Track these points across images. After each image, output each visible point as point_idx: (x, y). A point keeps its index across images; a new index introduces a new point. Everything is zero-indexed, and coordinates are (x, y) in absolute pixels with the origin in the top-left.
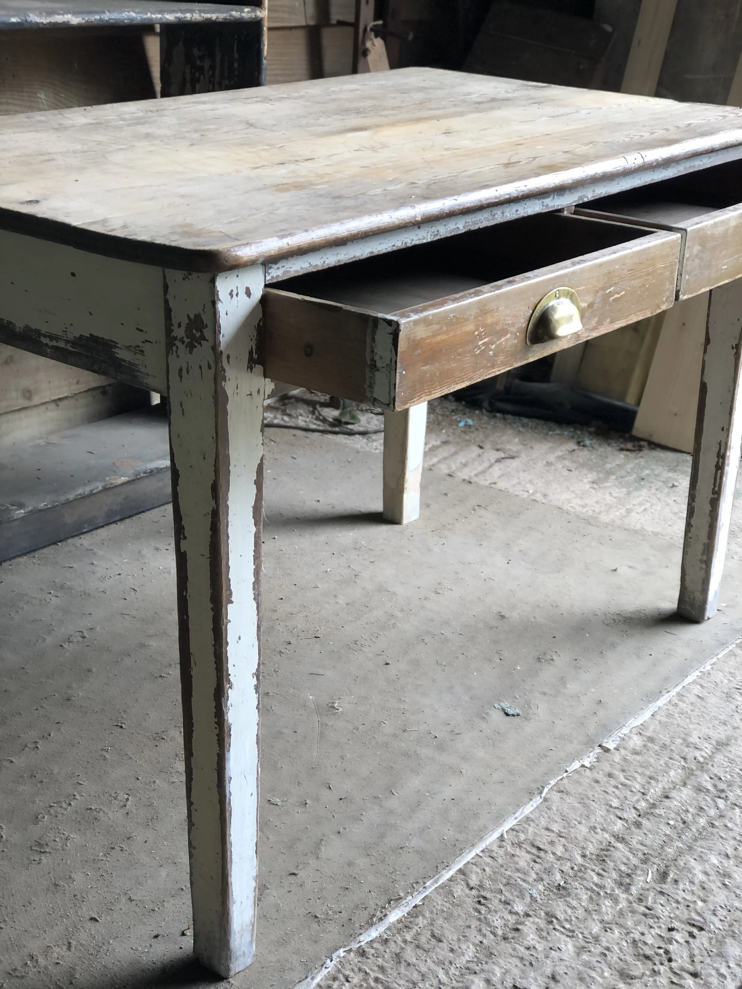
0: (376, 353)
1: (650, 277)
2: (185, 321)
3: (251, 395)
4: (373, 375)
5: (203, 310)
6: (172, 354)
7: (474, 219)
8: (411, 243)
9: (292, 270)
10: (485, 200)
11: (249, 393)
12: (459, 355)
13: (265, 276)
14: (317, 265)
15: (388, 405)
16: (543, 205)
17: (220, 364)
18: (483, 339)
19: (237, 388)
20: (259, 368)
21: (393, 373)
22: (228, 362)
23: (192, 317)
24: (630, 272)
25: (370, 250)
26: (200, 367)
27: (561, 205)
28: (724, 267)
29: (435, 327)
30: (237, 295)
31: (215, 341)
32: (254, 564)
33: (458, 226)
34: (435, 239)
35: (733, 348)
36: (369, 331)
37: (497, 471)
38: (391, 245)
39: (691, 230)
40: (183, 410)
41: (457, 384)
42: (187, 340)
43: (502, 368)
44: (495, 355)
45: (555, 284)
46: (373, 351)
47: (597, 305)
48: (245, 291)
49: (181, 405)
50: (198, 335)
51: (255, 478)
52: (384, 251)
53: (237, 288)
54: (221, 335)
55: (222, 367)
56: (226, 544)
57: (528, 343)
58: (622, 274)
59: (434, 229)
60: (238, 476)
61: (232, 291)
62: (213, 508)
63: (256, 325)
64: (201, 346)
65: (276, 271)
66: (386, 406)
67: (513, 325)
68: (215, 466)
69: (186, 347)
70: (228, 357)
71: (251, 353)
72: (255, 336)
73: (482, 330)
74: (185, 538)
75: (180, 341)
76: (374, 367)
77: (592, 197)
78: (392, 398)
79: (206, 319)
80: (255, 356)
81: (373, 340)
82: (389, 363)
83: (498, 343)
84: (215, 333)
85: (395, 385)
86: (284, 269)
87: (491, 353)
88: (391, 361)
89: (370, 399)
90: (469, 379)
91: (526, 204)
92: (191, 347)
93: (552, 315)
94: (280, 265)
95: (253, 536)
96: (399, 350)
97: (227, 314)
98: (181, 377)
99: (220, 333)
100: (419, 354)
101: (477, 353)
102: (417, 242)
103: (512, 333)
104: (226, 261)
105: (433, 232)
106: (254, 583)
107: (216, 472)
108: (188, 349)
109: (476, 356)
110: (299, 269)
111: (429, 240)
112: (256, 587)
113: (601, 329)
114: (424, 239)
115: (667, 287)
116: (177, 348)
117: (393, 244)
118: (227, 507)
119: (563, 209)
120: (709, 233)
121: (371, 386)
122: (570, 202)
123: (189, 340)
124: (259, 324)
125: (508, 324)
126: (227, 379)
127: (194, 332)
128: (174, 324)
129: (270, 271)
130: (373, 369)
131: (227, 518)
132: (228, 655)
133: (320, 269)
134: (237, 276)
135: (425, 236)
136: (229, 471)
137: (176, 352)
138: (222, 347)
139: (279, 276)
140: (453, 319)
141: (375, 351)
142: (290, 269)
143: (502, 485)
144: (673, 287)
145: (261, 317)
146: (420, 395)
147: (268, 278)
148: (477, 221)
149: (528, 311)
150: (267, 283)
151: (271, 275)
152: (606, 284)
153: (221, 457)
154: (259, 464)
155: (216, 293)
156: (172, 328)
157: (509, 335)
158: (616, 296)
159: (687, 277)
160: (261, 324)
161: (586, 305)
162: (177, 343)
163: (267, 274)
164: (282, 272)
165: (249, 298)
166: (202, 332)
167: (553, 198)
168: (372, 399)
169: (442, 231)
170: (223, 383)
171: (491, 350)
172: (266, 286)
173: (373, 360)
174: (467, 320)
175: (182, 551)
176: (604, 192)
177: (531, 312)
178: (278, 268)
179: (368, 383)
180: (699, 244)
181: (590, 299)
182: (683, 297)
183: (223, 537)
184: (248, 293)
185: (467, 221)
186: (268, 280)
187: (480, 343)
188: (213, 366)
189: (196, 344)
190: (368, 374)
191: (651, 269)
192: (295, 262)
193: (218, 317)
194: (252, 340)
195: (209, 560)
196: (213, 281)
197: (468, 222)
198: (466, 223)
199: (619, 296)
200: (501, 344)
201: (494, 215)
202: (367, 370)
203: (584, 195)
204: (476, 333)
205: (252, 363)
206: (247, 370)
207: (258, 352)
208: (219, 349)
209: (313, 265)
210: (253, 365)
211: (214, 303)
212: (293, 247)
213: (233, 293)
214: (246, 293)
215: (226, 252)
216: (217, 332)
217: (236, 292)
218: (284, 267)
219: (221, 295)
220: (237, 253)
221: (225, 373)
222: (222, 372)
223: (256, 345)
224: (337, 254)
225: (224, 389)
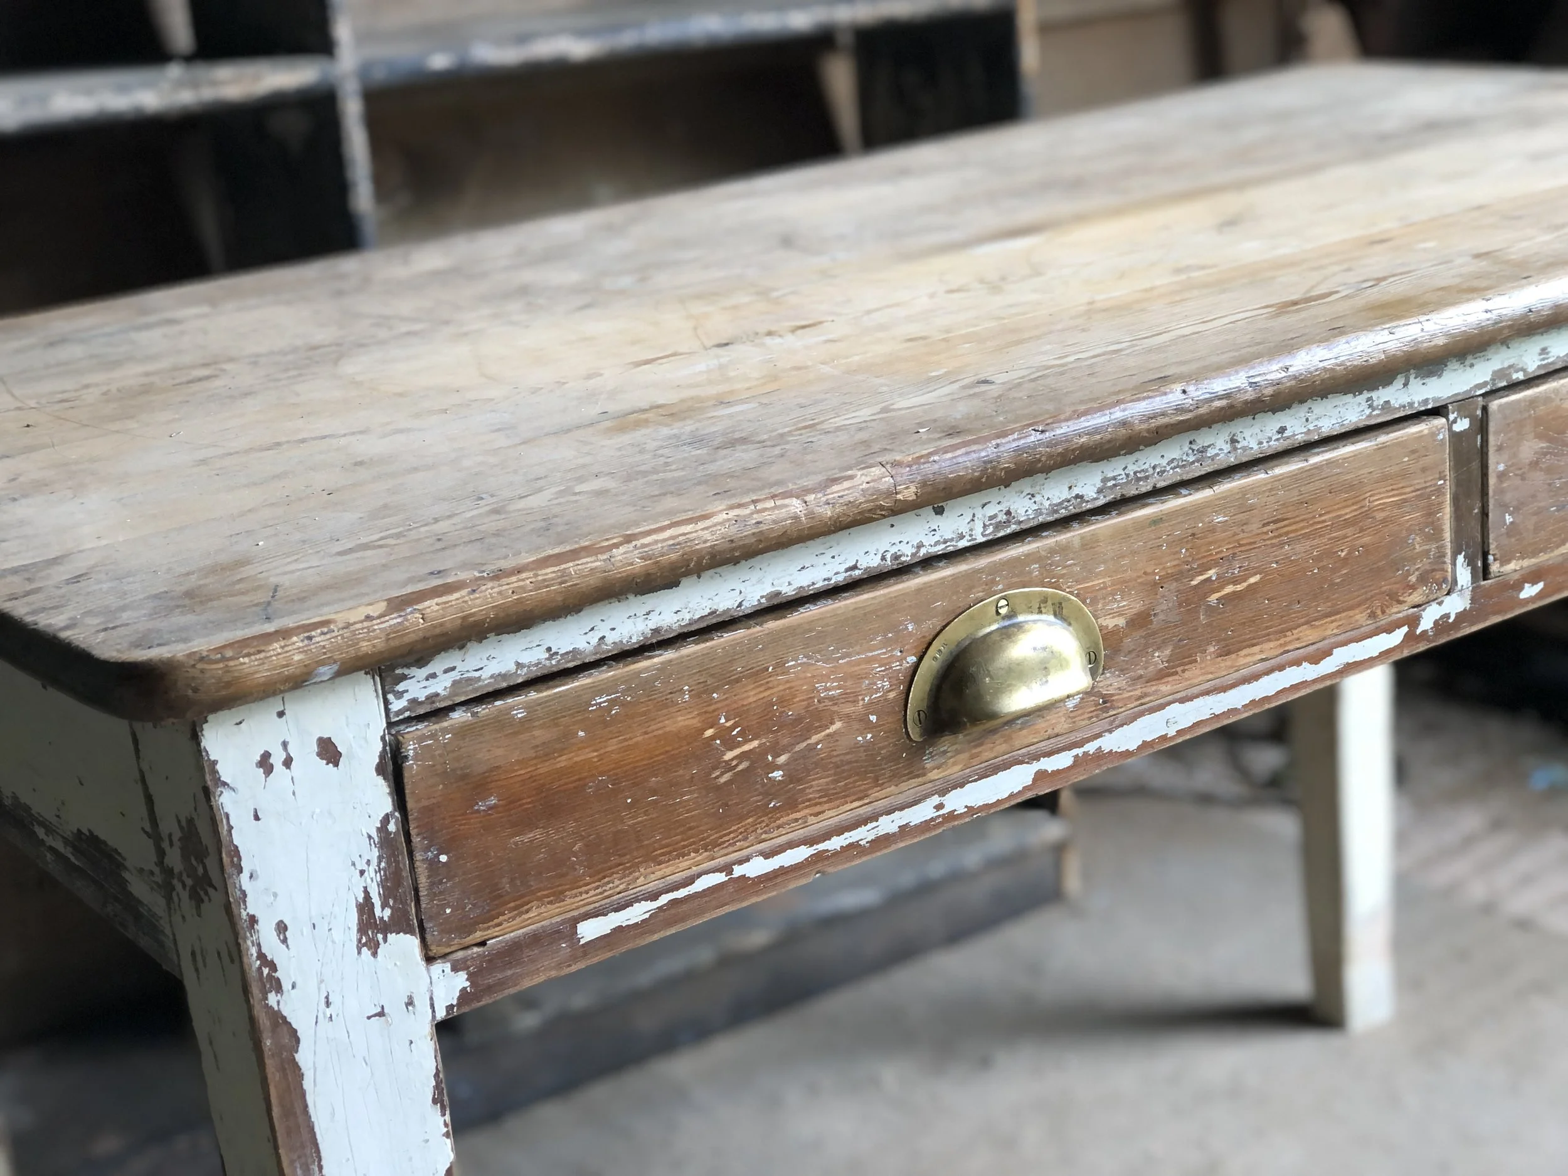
2: (177, 832)
3: (381, 1014)
5: (195, 810)
6: (175, 914)
7: (1131, 469)
8: (913, 555)
9: (485, 674)
10: (1141, 421)
11: (379, 1010)
13: (386, 703)
14: (575, 652)
16: (1370, 406)
17: (254, 951)
19: (328, 1004)
20: (404, 942)
22: (284, 941)
23: (184, 822)
25: (768, 589)
26: (219, 955)
27: (1435, 400)
30: (288, 762)
31: (229, 895)
33: (1076, 491)
38: (842, 568)
40: (217, 1058)
48: (315, 748)
49: (212, 1045)
50: (201, 871)
53: (285, 745)
54: (245, 876)
55: (261, 956)
59: (992, 510)
61: (266, 756)
63: (374, 834)
64: (210, 900)
65: (425, 683)
69: (190, 898)
70: (281, 928)
71: (365, 907)
72: (375, 862)
75: (178, 881)
77: (1539, 367)
79: (206, 834)
80: (383, 913)
84: (222, 869)
86: (453, 675)
91: (1310, 410)
92: (197, 898)
94: (437, 665)
97: (257, 818)
98: (197, 974)
99: (241, 870)
102: (937, 550)
104: (196, 690)
105: (991, 518)
108: (194, 903)
110: (512, 667)
116: (179, 897)
117: (851, 563)
119: (1445, 407)
122: (1466, 388)
123: (190, 882)
124: (382, 829)
126: (286, 985)
127: (194, 862)
128: (163, 835)
129: (400, 687)
134: (281, 714)
135: (964, 529)
137: (180, 907)
138: (253, 906)
139: (437, 695)
142: (477, 674)
145: (389, 809)
147: (397, 705)
150: (396, 719)
151: (407, 696)
155: (207, 769)
156: (163, 845)
160: (392, 827)
162: (177, 885)
163: (390, 697)
164: (449, 684)
165: (336, 765)
166: (204, 865)
167: (1405, 385)
169: (1022, 511)
170: (274, 998)
172: (391, 725)
178: (433, 676)
184: (330, 753)
185: (1110, 475)
186: (401, 709)
188: (237, 959)
189: (202, 894)
192: (495, 652)
193: (224, 830)
194: (362, 873)
196: (196, 736)
197: (1114, 478)
198: (1105, 480)
201: (1203, 450)
203: (1510, 367)
205: (372, 933)
206: (359, 953)
207: (391, 902)
208: (244, 914)
209: (562, 651)
210: (380, 937)
211: (207, 793)
212: (441, 625)
213: (272, 760)
214: (319, 754)
215: (194, 666)
216: (229, 869)
217: (284, 756)
218: (453, 669)
219: (225, 772)
220: (231, 663)
221: (276, 970)
222: (266, 971)
223: (382, 884)
224: (648, 614)
225: (279, 1011)
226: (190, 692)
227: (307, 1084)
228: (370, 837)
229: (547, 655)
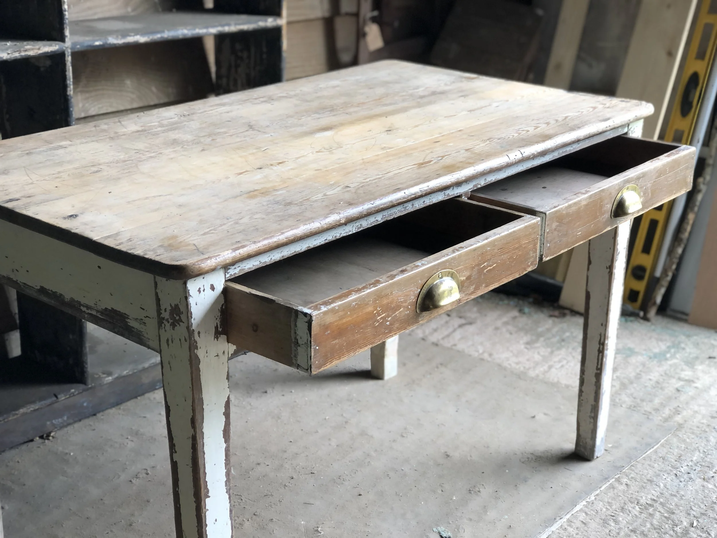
0: (298, 335)
1: (516, 251)
2: (169, 308)
3: (217, 356)
4: (296, 349)
5: (180, 302)
6: (162, 329)
7: (389, 212)
8: (339, 236)
9: (246, 268)
10: (395, 201)
11: (217, 355)
12: (362, 329)
13: (225, 275)
14: (265, 262)
15: (307, 370)
16: (445, 195)
17: (193, 339)
18: (381, 315)
19: (207, 353)
20: (224, 337)
21: (309, 348)
22: (199, 336)
23: (173, 305)
24: (500, 250)
25: (307, 245)
26: (180, 340)
27: (460, 193)
28: (578, 234)
29: (341, 313)
30: (204, 291)
31: (188, 324)
32: (226, 469)
33: (376, 219)
34: (359, 230)
35: (607, 268)
36: (292, 319)
37: (458, 335)
39: (549, 213)
40: (170, 367)
41: (361, 348)
42: (171, 321)
43: (398, 332)
44: (391, 324)
45: (438, 268)
46: (296, 333)
47: (473, 277)
48: (210, 287)
49: (169, 364)
50: (177, 318)
51: (224, 411)
52: (319, 244)
53: (204, 286)
54: (193, 319)
55: (194, 340)
56: (203, 458)
57: (418, 311)
58: (493, 253)
59: (357, 224)
60: (210, 411)
61: (200, 288)
62: (193, 434)
63: (220, 309)
64: (180, 326)
65: (234, 270)
66: (306, 370)
67: (405, 301)
68: (192, 406)
69: (170, 325)
70: (199, 333)
71: (216, 328)
72: (219, 316)
73: (379, 309)
74: (176, 452)
75: (166, 321)
76: (297, 344)
77: (484, 183)
78: (309, 366)
79: (182, 308)
80: (220, 329)
81: (296, 325)
82: (306, 342)
83: (393, 315)
84: (188, 317)
85: (311, 357)
86: (240, 268)
87: (388, 323)
88: (307, 341)
89: (295, 365)
90: (371, 343)
91: (431, 196)
92: (173, 325)
93: (436, 292)
94: (236, 266)
95: (224, 450)
96: (312, 334)
97: (196, 305)
98: (168, 345)
99: (192, 318)
100: (329, 334)
101: (376, 325)
102: (345, 235)
103: (404, 307)
104: (192, 272)
105: (357, 226)
106: (226, 482)
107: (194, 410)
108: (172, 327)
109: (375, 327)
110: (252, 266)
111: (354, 232)
112: (228, 484)
113: (478, 293)
114: (350, 231)
115: (531, 255)
116: (165, 325)
117: (326, 239)
118: (203, 433)
119: (462, 195)
120: (564, 212)
121: (296, 356)
122: (467, 190)
123: (172, 321)
124: (222, 308)
125: (401, 302)
126: (199, 348)
127: (175, 316)
128: (162, 309)
129: (228, 271)
130: (296, 345)
131: (203, 441)
132: (208, 533)
133: (268, 264)
134: (203, 278)
135: (351, 229)
136: (203, 409)
137: (164, 328)
138: (194, 327)
139: (236, 273)
140: (355, 306)
141: (297, 333)
142: (244, 268)
143: (461, 346)
144: (536, 255)
145: (223, 303)
146: (331, 361)
147: (228, 276)
148: (392, 213)
149: (417, 290)
150: (226, 279)
151: (230, 274)
152: (480, 261)
153: (196, 401)
154: (226, 401)
155: (187, 292)
156: (161, 311)
157: (402, 309)
158: (489, 268)
159: (548, 245)
160: (224, 307)
161: (465, 278)
162: (164, 321)
163: (226, 274)
164: (238, 270)
165: (214, 291)
166: (180, 317)
167: (453, 189)
168: (297, 365)
169: (364, 224)
170: (196, 351)
171: (388, 321)
172: (226, 281)
173: (296, 338)
174: (367, 304)
175: (174, 461)
176: (494, 179)
177: (419, 290)
178: (235, 268)
179: (293, 354)
180: (557, 222)
181: (467, 273)
182: (545, 259)
183: (200, 454)
184: (213, 288)
185: (384, 214)
186: (228, 277)
187: (379, 318)
188: (188, 341)
189: (177, 324)
190: (293, 348)
191: (517, 246)
192: (248, 262)
193: (189, 307)
194: (217, 319)
195: (192, 468)
196: (185, 283)
197: (385, 215)
198: (383, 216)
199: (491, 268)
200: (396, 316)
201: (406, 208)
202: (293, 345)
203: (477, 184)
204: (375, 312)
205: (217, 334)
206: (214, 340)
207: (222, 326)
208: (192, 329)
209: (262, 262)
210: (219, 335)
211: (186, 298)
212: (243, 255)
213: (201, 290)
214: (210, 288)
215: (192, 266)
216: (189, 317)
217: (203, 289)
218: (240, 266)
219: (191, 293)
220: (200, 266)
221: (197, 344)
222: (195, 344)
223: (220, 322)
224: (281, 252)
225: (197, 354)
226: (191, 273)
227: (201, 373)
228: (219, 310)
229: (259, 263)
